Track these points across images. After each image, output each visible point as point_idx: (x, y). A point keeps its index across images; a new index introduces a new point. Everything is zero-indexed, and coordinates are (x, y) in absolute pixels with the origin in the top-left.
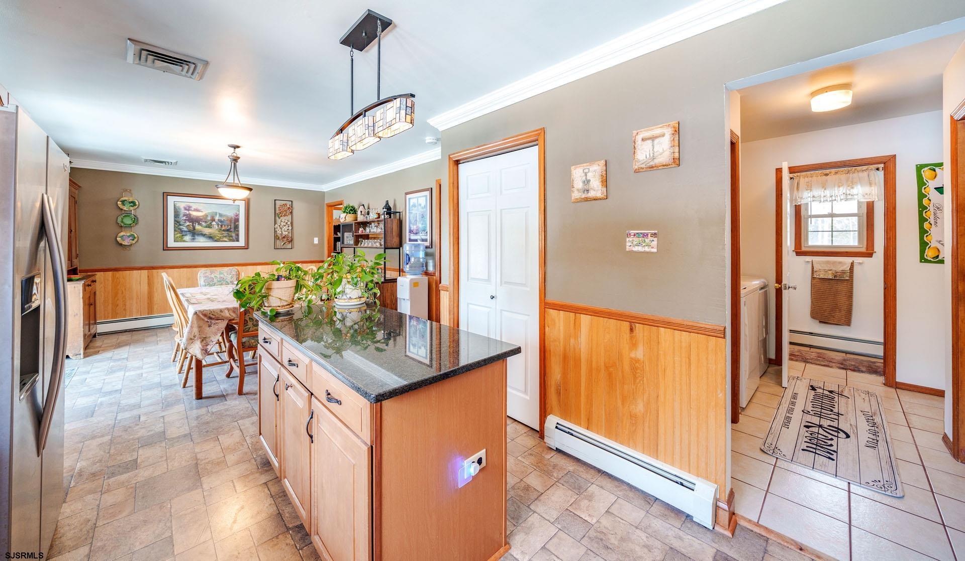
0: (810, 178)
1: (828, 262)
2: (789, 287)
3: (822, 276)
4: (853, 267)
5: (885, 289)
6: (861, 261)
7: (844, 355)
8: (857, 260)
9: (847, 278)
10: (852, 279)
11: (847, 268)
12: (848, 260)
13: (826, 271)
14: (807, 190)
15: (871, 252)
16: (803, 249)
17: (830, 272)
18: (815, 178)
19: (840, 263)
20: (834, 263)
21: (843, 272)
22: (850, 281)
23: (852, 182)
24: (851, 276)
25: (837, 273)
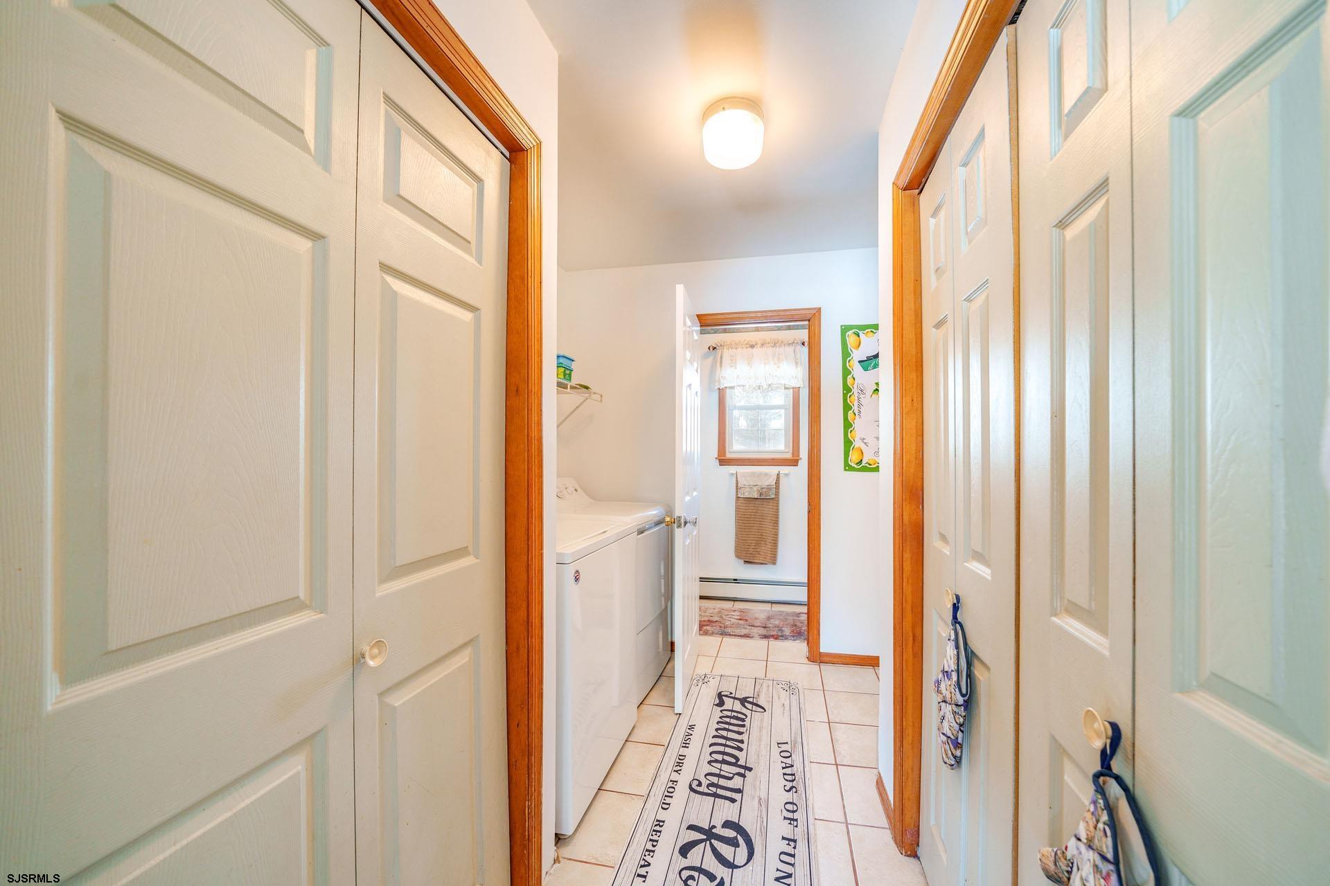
0: (735, 350)
1: (753, 474)
2: (686, 523)
3: (747, 495)
4: (779, 481)
5: (809, 512)
6: (787, 472)
7: (767, 607)
8: (784, 470)
9: (773, 496)
10: (778, 498)
11: (772, 481)
12: (774, 470)
13: (751, 487)
14: (731, 366)
15: (797, 458)
16: (729, 456)
17: (755, 488)
18: (739, 350)
19: (766, 474)
20: (760, 475)
21: (769, 487)
22: (776, 500)
23: (779, 359)
24: (777, 494)
25: (764, 490)
